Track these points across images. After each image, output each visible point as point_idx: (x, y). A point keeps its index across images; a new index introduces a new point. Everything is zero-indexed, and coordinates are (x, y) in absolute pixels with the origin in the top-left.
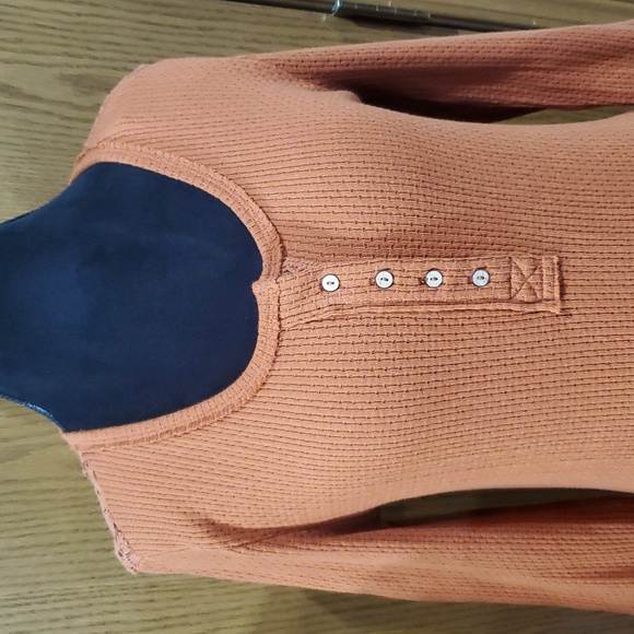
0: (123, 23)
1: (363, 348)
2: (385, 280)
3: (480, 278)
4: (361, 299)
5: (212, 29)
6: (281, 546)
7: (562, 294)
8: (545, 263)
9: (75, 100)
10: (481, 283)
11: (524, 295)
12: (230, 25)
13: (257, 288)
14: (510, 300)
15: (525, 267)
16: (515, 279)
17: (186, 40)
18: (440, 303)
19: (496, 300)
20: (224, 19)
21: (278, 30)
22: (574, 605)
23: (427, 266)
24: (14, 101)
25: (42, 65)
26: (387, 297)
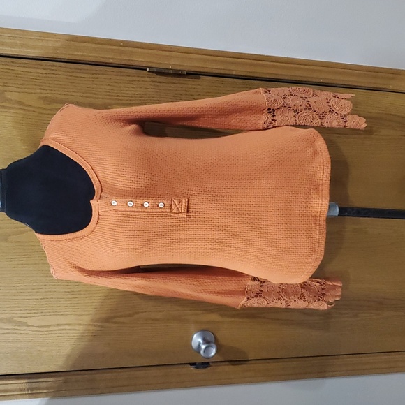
0: (62, 76)
1: (123, 224)
2: (130, 204)
3: (161, 205)
4: (123, 209)
5: (97, 78)
6: (101, 276)
7: (188, 211)
8: (183, 201)
9: (44, 107)
10: (162, 207)
11: (175, 211)
12: (105, 76)
13: (91, 202)
14: (170, 212)
15: (176, 202)
16: (173, 205)
17: (87, 82)
18: (148, 212)
19: (166, 212)
20: (103, 74)
21: (124, 78)
22: (210, 301)
23: (144, 201)
24: (22, 107)
25: (32, 93)
26: (131, 209)
